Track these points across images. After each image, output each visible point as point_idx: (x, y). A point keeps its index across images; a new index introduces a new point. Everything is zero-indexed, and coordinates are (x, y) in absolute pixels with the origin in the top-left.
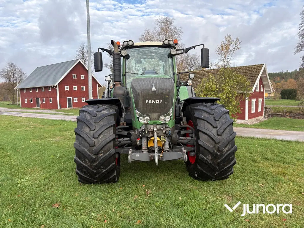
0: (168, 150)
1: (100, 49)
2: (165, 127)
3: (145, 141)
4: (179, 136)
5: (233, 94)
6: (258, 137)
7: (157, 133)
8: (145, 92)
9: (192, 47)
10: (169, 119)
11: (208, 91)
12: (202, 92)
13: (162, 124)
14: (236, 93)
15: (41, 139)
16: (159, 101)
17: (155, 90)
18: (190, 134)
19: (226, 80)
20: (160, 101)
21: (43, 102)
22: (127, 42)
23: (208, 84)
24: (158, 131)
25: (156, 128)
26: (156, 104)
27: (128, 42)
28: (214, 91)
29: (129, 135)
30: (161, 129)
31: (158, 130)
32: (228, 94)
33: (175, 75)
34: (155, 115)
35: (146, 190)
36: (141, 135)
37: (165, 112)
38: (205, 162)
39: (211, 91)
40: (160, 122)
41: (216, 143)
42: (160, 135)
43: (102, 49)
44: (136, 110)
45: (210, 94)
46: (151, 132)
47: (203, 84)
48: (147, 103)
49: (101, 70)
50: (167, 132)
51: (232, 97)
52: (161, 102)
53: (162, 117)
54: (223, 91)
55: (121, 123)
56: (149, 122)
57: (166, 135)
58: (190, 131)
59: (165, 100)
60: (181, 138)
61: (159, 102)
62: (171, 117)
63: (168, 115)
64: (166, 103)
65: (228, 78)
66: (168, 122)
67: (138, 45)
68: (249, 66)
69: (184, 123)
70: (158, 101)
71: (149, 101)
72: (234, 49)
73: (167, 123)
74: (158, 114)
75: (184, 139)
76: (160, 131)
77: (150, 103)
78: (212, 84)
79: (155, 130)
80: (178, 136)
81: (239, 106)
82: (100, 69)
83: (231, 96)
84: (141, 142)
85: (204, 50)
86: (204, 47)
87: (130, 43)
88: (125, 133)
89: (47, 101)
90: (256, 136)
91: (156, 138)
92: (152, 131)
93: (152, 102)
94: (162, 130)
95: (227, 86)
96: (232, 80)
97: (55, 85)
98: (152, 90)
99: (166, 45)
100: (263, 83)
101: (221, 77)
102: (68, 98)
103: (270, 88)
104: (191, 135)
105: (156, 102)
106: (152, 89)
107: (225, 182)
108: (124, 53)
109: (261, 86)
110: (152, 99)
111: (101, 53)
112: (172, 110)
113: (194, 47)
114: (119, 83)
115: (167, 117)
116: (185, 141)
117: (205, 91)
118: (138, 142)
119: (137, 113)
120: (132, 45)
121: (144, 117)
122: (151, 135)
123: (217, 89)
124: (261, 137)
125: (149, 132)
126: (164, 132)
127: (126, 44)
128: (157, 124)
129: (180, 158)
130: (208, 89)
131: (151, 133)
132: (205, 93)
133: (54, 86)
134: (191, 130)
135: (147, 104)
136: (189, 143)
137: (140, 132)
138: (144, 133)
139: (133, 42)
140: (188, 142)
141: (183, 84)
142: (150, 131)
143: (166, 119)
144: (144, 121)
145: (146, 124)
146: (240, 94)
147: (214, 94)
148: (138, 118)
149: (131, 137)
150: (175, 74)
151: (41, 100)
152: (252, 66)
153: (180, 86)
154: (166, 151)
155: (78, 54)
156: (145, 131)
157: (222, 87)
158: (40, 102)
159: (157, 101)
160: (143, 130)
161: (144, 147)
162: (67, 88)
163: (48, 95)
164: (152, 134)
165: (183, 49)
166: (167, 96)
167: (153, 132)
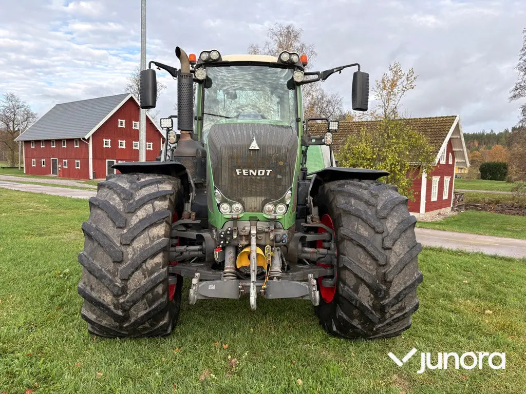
0: (279, 274)
1: (152, 64)
2: (275, 228)
3: (232, 255)
4: (303, 245)
5: (403, 166)
6: (450, 248)
7: (257, 238)
8: (235, 151)
9: (336, 68)
10: (284, 210)
11: (358, 158)
12: (346, 159)
13: (269, 220)
14: (408, 164)
15: (40, 235)
16: (264, 171)
17: (257, 148)
18: (324, 241)
19: (392, 141)
20: (266, 173)
21: (64, 167)
22: (207, 54)
23: (357, 147)
24: (258, 236)
25: (255, 229)
26: (258, 178)
27: (210, 52)
28: (369, 160)
29: (200, 240)
30: (266, 230)
31: (258, 232)
32: (393, 166)
33: (299, 123)
34: (254, 201)
35: (229, 357)
36: (222, 242)
37: (276, 197)
38: (354, 303)
39: (364, 159)
40: (265, 215)
41: (380, 265)
42: (262, 242)
43: (157, 64)
44: (215, 189)
45: (361, 164)
46: (245, 236)
47: (349, 146)
48: (238, 174)
49: (153, 106)
50: (278, 238)
51: (400, 171)
52: (268, 174)
53: (269, 206)
54: (384, 159)
55: (185, 214)
56: (241, 216)
57: (276, 243)
58: (325, 236)
59: (277, 169)
60: (307, 249)
61: (263, 174)
62: (288, 206)
63: (283, 202)
64: (279, 177)
65: (394, 137)
66: (280, 217)
67: (230, 60)
68: (430, 118)
69: (314, 220)
70: (261, 173)
71: (244, 171)
72: (404, 89)
73: (279, 219)
74: (260, 199)
75: (313, 253)
76: (263, 235)
77: (244, 174)
78: (365, 147)
79: (254, 232)
80: (300, 246)
81: (412, 188)
82: (151, 104)
83: (399, 169)
84: (223, 255)
85: (359, 77)
86: (359, 70)
87: (214, 56)
88: (193, 234)
89: (71, 164)
90: (446, 246)
91: (254, 249)
92: (247, 233)
93: (249, 173)
94: (267, 232)
95: (392, 151)
96: (401, 141)
97: (86, 138)
98: (250, 148)
99: (285, 62)
100: (454, 149)
101: (383, 135)
102: (108, 161)
103: (464, 158)
104: (326, 244)
105: (257, 174)
106: (250, 145)
107: (393, 343)
108: (201, 74)
109: (450, 154)
110: (249, 168)
111: (154, 72)
112: (290, 192)
113: (340, 69)
114: (187, 132)
115: (281, 206)
116: (315, 257)
117: (352, 158)
118: (217, 255)
119: (216, 194)
120: (217, 60)
121: (231, 204)
122: (244, 242)
123: (375, 156)
124: (454, 247)
125: (240, 236)
126: (272, 236)
127: (205, 57)
128: (258, 220)
129: (302, 297)
130: (357, 155)
131: (244, 238)
132: (351, 161)
133: (84, 139)
134: (327, 234)
135: (239, 177)
136: (322, 259)
137: (222, 236)
138: (229, 239)
139: (219, 53)
140: (319, 258)
141: (314, 141)
142: (243, 234)
143: (278, 211)
144: (231, 212)
145: (235, 220)
146: (415, 166)
147: (369, 165)
148: (219, 205)
149: (204, 245)
150: (300, 121)
151: (61, 161)
152: (436, 118)
153: (310, 145)
154: (274, 277)
155: (131, 84)
156: (231, 234)
157: (384, 152)
158: (59, 166)
159: (259, 171)
160: (228, 232)
161: (229, 267)
162: (107, 143)
163: (73, 154)
164: (246, 240)
165: (317, 73)
166: (281, 163)
167: (248, 237)
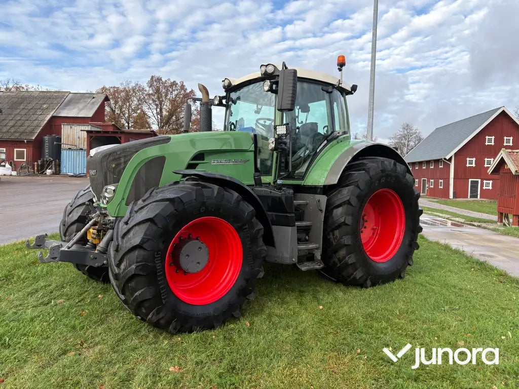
2: (103, 214)
17: (92, 155)
21: (431, 187)
57: (103, 225)
66: (105, 206)
87: (226, 83)
89: (436, 184)
91: (87, 227)
97: (447, 158)
102: (471, 181)
120: (229, 85)
128: (101, 208)
133: (445, 159)
151: (429, 181)
158: (427, 186)
162: (471, 162)
163: (438, 174)
